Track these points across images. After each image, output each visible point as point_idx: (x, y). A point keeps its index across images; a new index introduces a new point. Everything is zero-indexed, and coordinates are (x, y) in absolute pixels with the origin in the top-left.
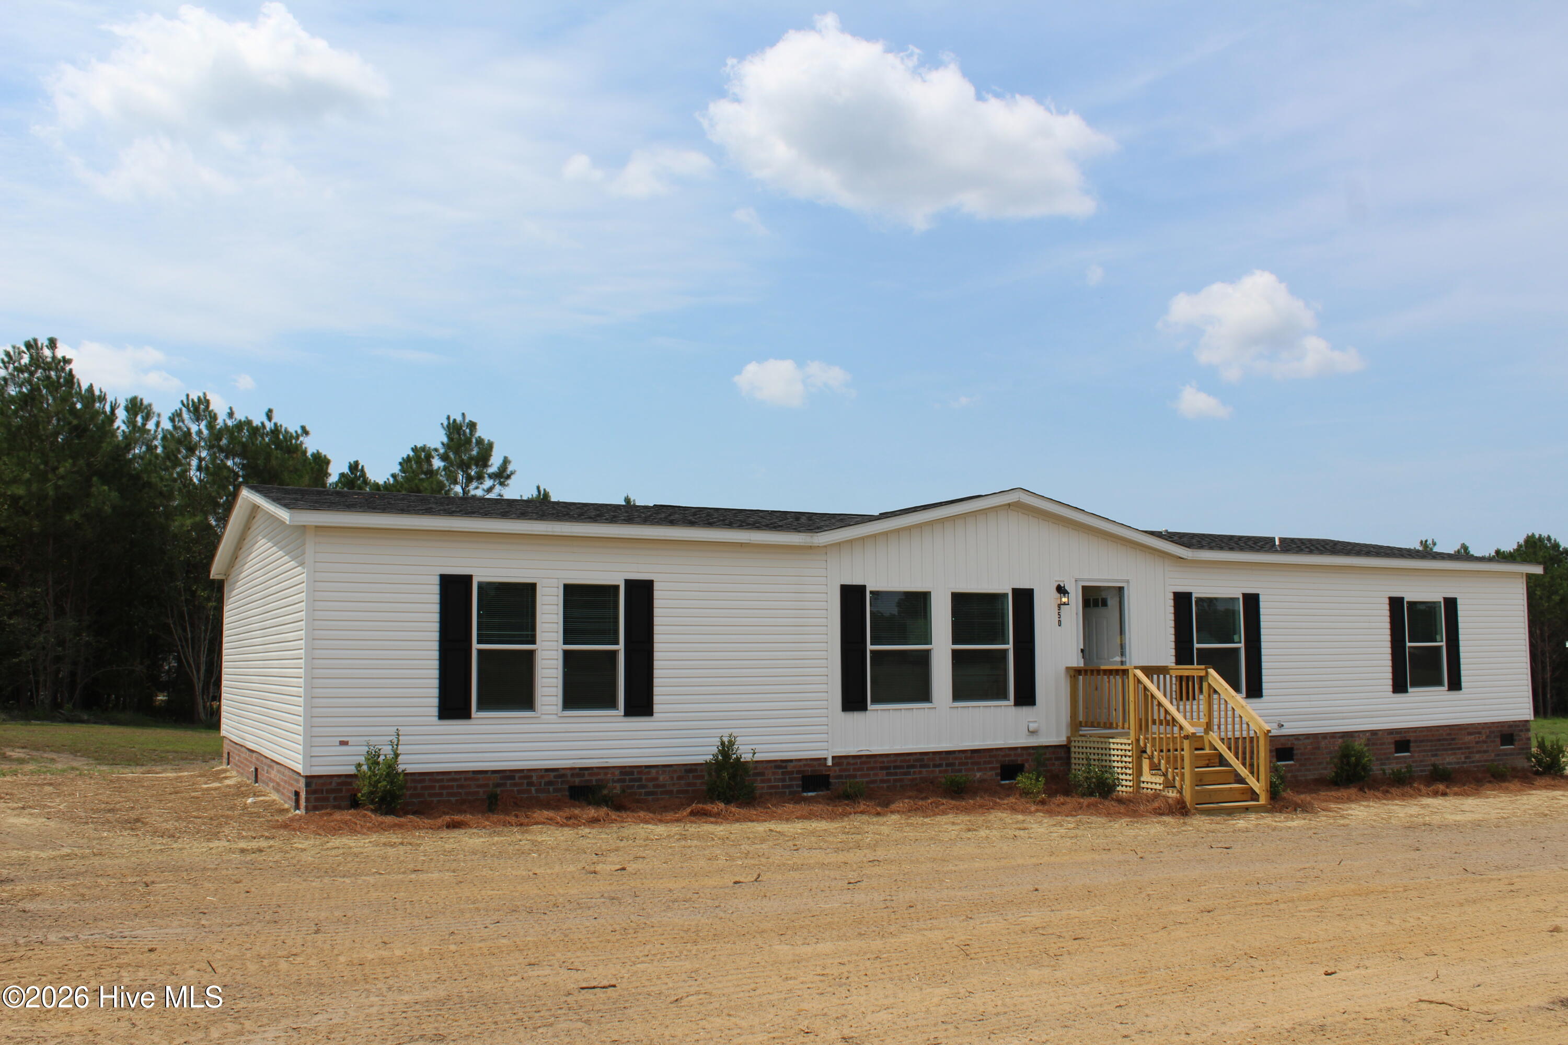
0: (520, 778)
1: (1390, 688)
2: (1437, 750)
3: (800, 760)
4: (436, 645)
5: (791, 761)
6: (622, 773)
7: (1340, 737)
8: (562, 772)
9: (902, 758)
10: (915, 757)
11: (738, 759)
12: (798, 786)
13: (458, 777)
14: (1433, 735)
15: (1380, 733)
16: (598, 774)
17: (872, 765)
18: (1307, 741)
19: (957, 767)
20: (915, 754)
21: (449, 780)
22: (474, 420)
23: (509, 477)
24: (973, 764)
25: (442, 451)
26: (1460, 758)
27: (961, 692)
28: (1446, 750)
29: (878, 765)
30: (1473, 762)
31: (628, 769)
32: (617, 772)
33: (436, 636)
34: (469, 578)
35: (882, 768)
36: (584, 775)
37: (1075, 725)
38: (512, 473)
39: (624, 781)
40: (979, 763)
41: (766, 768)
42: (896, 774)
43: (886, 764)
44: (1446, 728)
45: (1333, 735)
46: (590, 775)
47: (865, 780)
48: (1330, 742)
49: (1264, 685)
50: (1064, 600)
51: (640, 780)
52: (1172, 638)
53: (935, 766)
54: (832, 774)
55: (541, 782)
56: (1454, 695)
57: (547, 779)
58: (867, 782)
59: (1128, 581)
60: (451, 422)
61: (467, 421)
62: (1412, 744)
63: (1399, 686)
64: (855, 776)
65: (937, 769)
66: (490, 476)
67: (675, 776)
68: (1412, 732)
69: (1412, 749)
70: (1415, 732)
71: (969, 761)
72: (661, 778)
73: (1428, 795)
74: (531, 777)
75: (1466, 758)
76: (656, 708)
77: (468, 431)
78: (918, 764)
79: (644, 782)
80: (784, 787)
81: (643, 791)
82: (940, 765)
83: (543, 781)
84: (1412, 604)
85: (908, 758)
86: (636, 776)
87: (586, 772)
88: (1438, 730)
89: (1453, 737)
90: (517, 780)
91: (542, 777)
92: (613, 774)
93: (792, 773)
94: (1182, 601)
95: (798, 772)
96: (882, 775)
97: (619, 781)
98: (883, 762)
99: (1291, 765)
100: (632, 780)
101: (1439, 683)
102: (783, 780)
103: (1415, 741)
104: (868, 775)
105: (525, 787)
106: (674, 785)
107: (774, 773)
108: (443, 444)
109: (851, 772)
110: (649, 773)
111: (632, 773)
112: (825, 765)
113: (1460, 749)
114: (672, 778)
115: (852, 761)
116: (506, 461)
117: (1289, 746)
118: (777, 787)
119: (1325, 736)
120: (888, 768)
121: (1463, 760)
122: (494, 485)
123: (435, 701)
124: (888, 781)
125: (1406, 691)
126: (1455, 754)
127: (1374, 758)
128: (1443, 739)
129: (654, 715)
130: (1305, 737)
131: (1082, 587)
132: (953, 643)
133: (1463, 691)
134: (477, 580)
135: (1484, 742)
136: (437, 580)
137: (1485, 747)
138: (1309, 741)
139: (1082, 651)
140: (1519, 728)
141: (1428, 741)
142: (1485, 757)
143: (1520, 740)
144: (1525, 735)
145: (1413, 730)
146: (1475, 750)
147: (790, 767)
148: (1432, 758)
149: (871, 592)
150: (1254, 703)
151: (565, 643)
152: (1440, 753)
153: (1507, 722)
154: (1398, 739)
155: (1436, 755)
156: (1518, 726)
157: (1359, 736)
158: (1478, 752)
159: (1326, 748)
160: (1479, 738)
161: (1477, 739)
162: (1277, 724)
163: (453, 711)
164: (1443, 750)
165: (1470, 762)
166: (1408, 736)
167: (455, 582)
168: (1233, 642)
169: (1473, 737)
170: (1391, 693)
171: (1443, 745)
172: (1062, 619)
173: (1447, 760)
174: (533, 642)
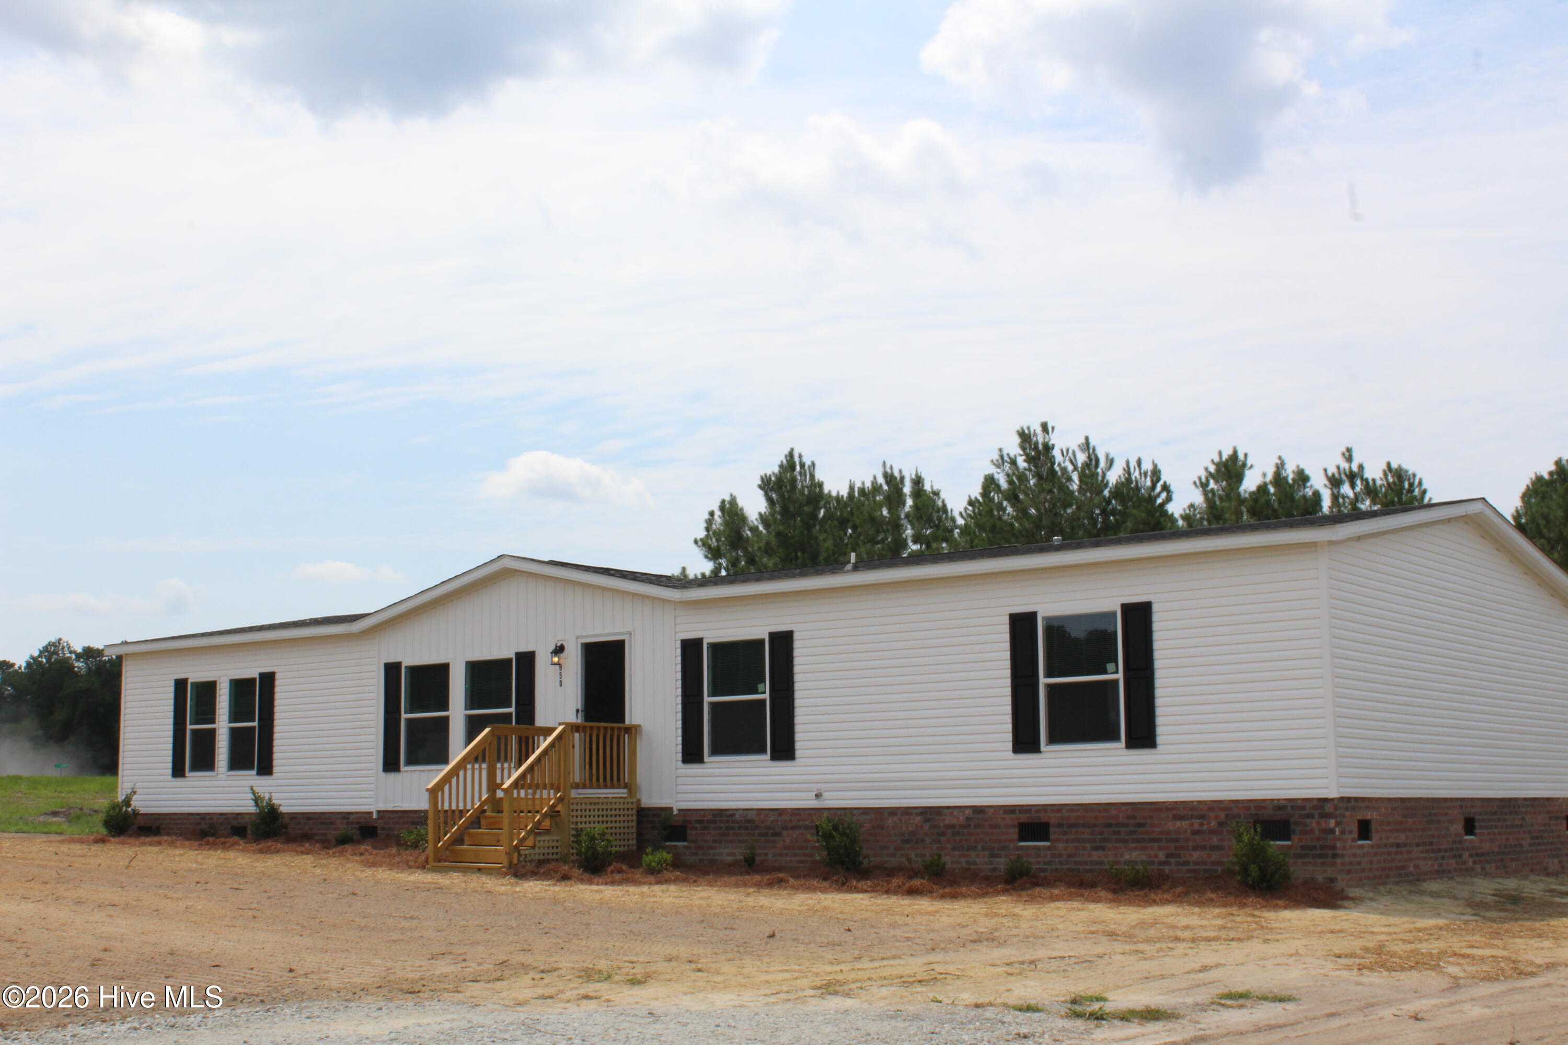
0: (208, 819)
1: (1010, 745)
2: (1105, 840)
3: (357, 813)
4: (172, 727)
5: (352, 814)
7: (921, 814)
8: (228, 816)
12: (355, 835)
14: (1096, 818)
15: (992, 810)
17: (404, 820)
18: (865, 817)
26: (1156, 856)
28: (1125, 841)
29: (408, 820)
30: (1186, 863)
33: (172, 721)
36: (238, 819)
41: (337, 819)
44: (1124, 808)
45: (907, 811)
49: (796, 745)
52: (679, 692)
54: (378, 826)
55: (217, 823)
56: (1141, 755)
57: (220, 821)
59: (630, 633)
62: (1051, 830)
63: (1026, 743)
64: (393, 830)
68: (1052, 811)
69: (1052, 837)
70: (1059, 811)
74: (213, 818)
75: (1168, 856)
76: (275, 769)
84: (1053, 622)
87: (239, 816)
88: (1107, 810)
89: (1139, 821)
91: (218, 818)
93: (352, 823)
94: (691, 649)
95: (358, 823)
101: (1110, 737)
102: (347, 830)
103: (1060, 825)
109: (391, 826)
112: (372, 818)
113: (1153, 840)
115: (392, 816)
119: (893, 811)
123: (170, 765)
125: (1039, 751)
126: (1144, 848)
127: (979, 847)
128: (1118, 825)
129: (275, 775)
130: (860, 811)
131: (582, 644)
132: (466, 709)
133: (1161, 748)
134: (190, 681)
135: (1212, 832)
136: (172, 683)
137: (1215, 840)
138: (868, 817)
139: (578, 711)
140: (1304, 812)
141: (1084, 825)
142: (1215, 856)
143: (1303, 832)
144: (1318, 823)
145: (1054, 808)
146: (1191, 844)
147: (352, 817)
148: (1095, 853)
149: (406, 667)
150: (783, 767)
151: (230, 722)
152: (1110, 845)
153: (1272, 800)
154: (1026, 821)
155: (1103, 848)
156: (1303, 808)
157: (952, 814)
158: (1195, 848)
159: (893, 827)
160: (1201, 825)
161: (1196, 827)
162: (814, 794)
163: (178, 771)
164: (1117, 841)
165: (1177, 864)
166: (1044, 818)
167: (180, 685)
168: (756, 692)
169: (1187, 822)
170: (1011, 753)
171: (1118, 833)
172: (563, 679)
173: (1127, 857)
174: (213, 723)
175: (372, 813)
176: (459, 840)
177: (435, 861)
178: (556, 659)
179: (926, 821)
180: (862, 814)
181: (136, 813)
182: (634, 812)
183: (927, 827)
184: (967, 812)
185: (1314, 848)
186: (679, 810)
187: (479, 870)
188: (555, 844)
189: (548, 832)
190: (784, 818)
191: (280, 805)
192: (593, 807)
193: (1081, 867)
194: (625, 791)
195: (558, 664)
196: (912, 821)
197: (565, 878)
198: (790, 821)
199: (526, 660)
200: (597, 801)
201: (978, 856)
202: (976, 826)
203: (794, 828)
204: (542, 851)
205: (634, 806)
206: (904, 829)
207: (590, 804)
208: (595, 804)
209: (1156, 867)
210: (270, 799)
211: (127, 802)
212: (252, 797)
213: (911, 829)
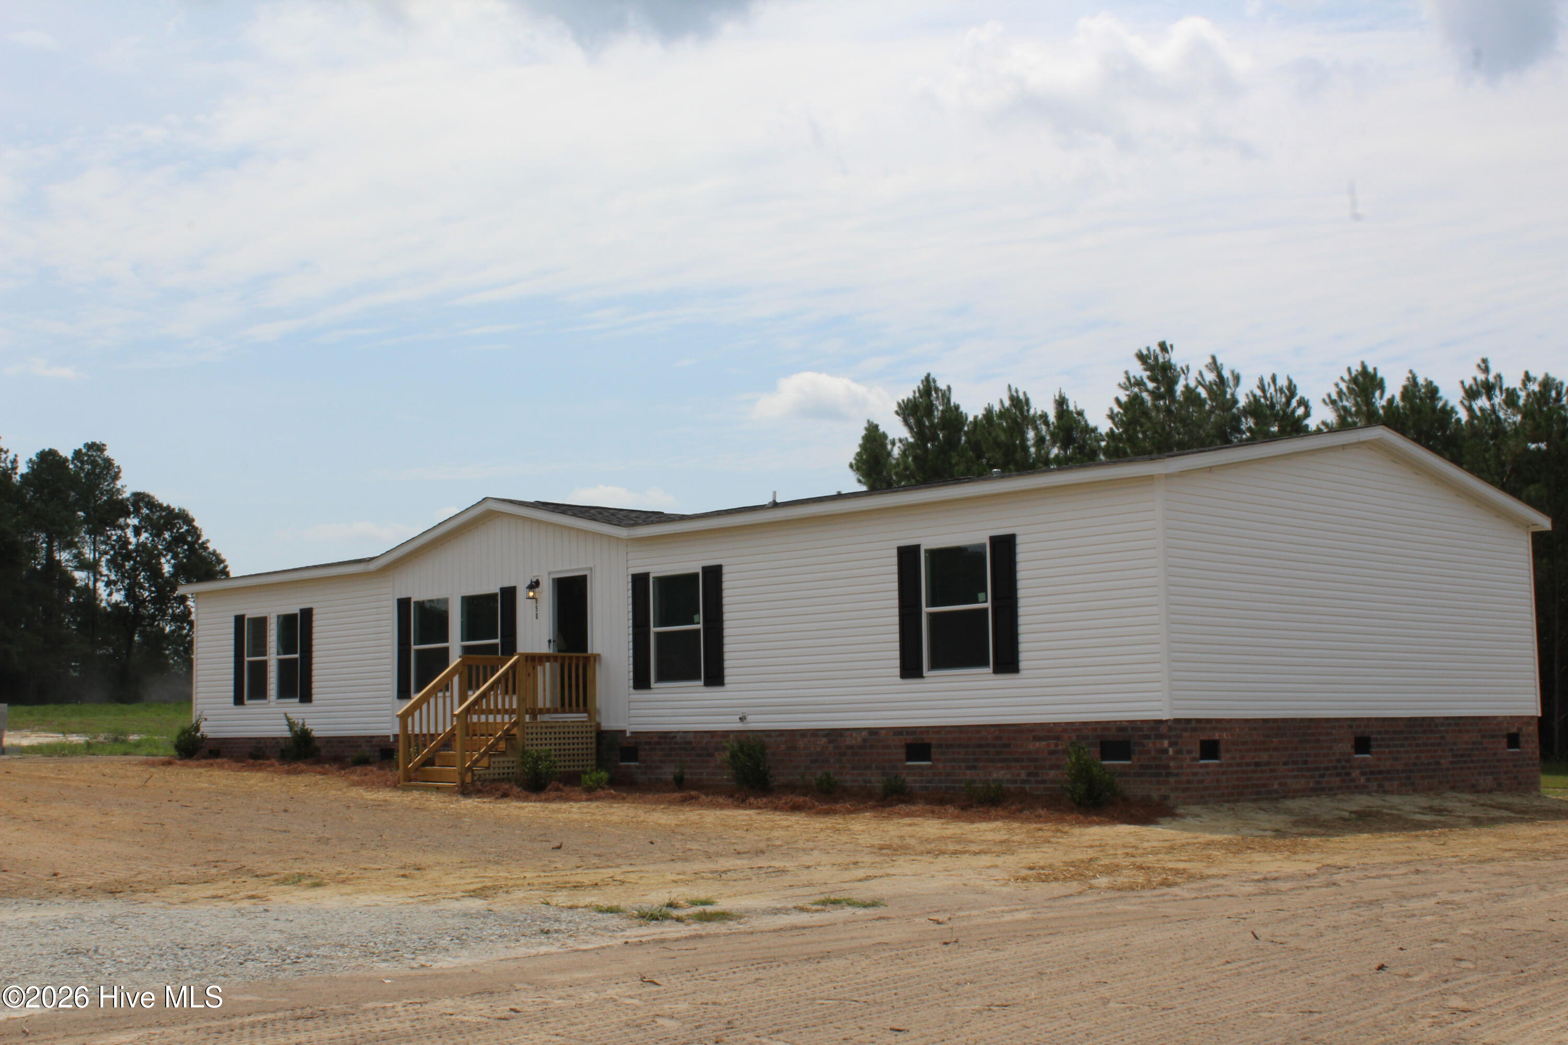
1: (897, 671)
2: (977, 760)
3: (378, 737)
4: (234, 659)
5: (374, 738)
7: (826, 735)
12: (377, 757)
14: (970, 739)
15: (884, 732)
26: (1019, 775)
28: (993, 761)
30: (1044, 782)
33: (233, 653)
34: (244, 617)
41: (362, 742)
44: (992, 729)
45: (815, 733)
48: (810, 741)
49: (724, 671)
52: (630, 623)
56: (1006, 680)
59: (591, 569)
62: (933, 750)
63: (911, 668)
68: (933, 732)
69: (933, 757)
70: (939, 732)
75: (1029, 774)
76: (314, 697)
80: (370, 756)
84: (934, 553)
88: (978, 732)
89: (1004, 741)
93: (374, 746)
94: (639, 582)
95: (379, 746)
101: (981, 663)
103: (940, 746)
107: (366, 746)
112: (390, 741)
113: (1017, 760)
119: (803, 733)
123: (233, 694)
125: (922, 675)
127: (874, 766)
128: (987, 746)
129: (312, 702)
130: (778, 733)
131: (554, 580)
132: (462, 640)
133: (1023, 673)
134: (247, 617)
136: (233, 619)
138: (783, 739)
139: (550, 641)
140: (1141, 733)
141: (960, 746)
143: (1141, 752)
144: (1154, 744)
145: (935, 730)
146: (1048, 763)
147: (374, 741)
148: (968, 772)
149: (415, 602)
150: (714, 694)
151: (278, 654)
152: (981, 764)
153: (1115, 722)
154: (912, 742)
155: (975, 767)
156: (1141, 729)
157: (851, 735)
158: (1052, 767)
159: (804, 748)
160: (1056, 745)
161: (1052, 747)
162: (738, 717)
163: (239, 700)
164: (987, 760)
165: (1037, 782)
166: (926, 739)
167: (239, 620)
168: (692, 623)
169: (1045, 743)
170: (899, 678)
171: (988, 753)
172: (538, 612)
173: (995, 775)
174: (265, 655)
175: (388, 737)
176: (429, 762)
177: (405, 780)
178: (531, 594)
179: (830, 742)
180: (779, 735)
181: (203, 738)
182: (594, 734)
183: (831, 747)
184: (864, 733)
185: (1150, 767)
186: (633, 733)
187: (438, 788)
188: (510, 765)
189: (503, 753)
191: (311, 730)
192: (549, 730)
193: (957, 785)
194: (586, 715)
195: (533, 598)
196: (819, 743)
197: (505, 795)
199: (509, 594)
200: (553, 725)
201: (872, 774)
202: (871, 747)
204: (497, 771)
205: (593, 729)
206: (812, 749)
207: (547, 727)
208: (551, 727)
209: (1018, 785)
210: (303, 725)
211: (197, 729)
212: (285, 722)
213: (818, 749)
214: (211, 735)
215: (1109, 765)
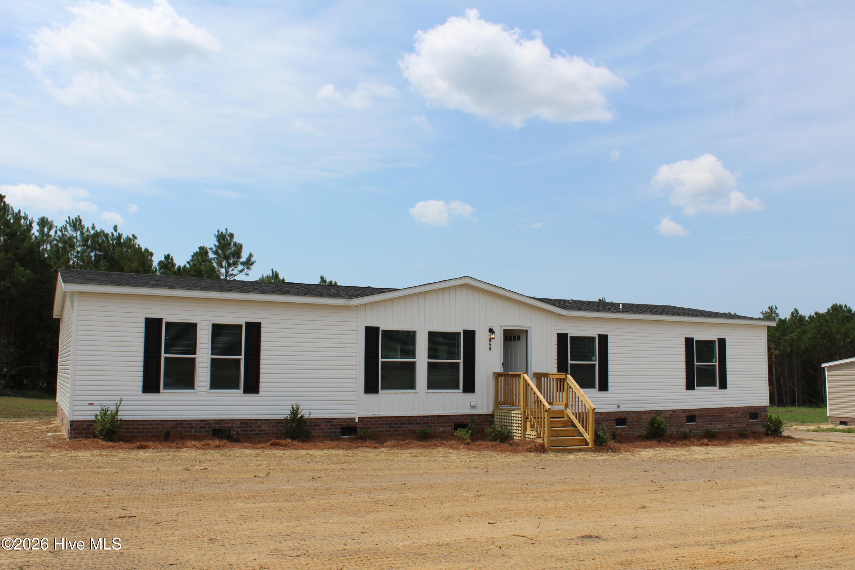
0: (186, 424)
1: (685, 387)
2: (711, 421)
3: (341, 419)
4: (142, 354)
5: (335, 419)
6: (241, 423)
7: (655, 413)
8: (209, 422)
9: (398, 419)
10: (405, 418)
11: (302, 417)
12: (339, 432)
13: (152, 423)
14: (709, 413)
15: (678, 411)
16: (229, 423)
17: (381, 422)
18: (634, 415)
19: (429, 425)
20: (406, 417)
21: (147, 425)
22: (232, 232)
23: (252, 264)
24: (438, 423)
25: (214, 249)
26: (725, 426)
27: (432, 385)
28: (717, 421)
29: (385, 422)
30: (733, 428)
31: (245, 421)
32: (239, 422)
33: (142, 349)
34: (161, 320)
35: (386, 424)
36: (221, 424)
37: (497, 404)
38: (254, 262)
39: (242, 427)
40: (442, 423)
41: (321, 422)
42: (394, 427)
43: (389, 422)
44: (717, 409)
46: (224, 424)
47: (377, 430)
48: (648, 416)
49: (609, 384)
50: (493, 336)
51: (251, 427)
52: (556, 358)
53: (416, 423)
54: (358, 426)
55: (197, 427)
56: (723, 391)
57: (200, 425)
58: (378, 431)
59: (531, 327)
60: (220, 233)
61: (228, 233)
62: (696, 418)
63: (690, 386)
64: (371, 428)
65: (418, 425)
66: (242, 263)
67: (271, 425)
68: (697, 411)
69: (696, 421)
70: (699, 411)
71: (437, 421)
72: (263, 426)
73: (697, 445)
74: (192, 424)
75: (729, 426)
76: (261, 389)
77: (229, 238)
78: (407, 422)
79: (253, 428)
80: (331, 432)
81: (253, 432)
82: (420, 423)
83: (198, 427)
84: (698, 342)
85: (401, 419)
86: (249, 425)
87: (222, 422)
88: (712, 411)
89: (721, 414)
90: (184, 426)
91: (198, 424)
92: (237, 423)
93: (336, 425)
94: (562, 338)
95: (339, 425)
96: (386, 427)
97: (240, 427)
98: (387, 421)
99: (625, 428)
100: (246, 427)
101: (714, 385)
102: (331, 429)
103: (699, 416)
104: (379, 428)
105: (188, 429)
106: (270, 430)
107: (326, 425)
108: (215, 245)
109: (369, 426)
110: (256, 423)
111: (247, 423)
112: (354, 422)
113: (725, 421)
114: (269, 427)
115: (370, 420)
116: (251, 256)
117: (624, 417)
118: (327, 432)
119: (645, 412)
120: (390, 424)
121: (727, 427)
122: (244, 269)
123: (141, 383)
124: (390, 431)
125: (694, 389)
126: (722, 424)
127: (674, 425)
128: (716, 416)
129: (260, 393)
131: (503, 330)
132: (429, 358)
133: (728, 389)
134: (164, 321)
135: (740, 417)
136: (143, 321)
137: (740, 420)
138: (636, 415)
139: (501, 364)
141: (706, 416)
142: (740, 425)
143: (761, 417)
144: (764, 414)
146: (734, 422)
147: (335, 422)
148: (709, 426)
149: (382, 331)
150: (603, 394)
151: (212, 354)
153: (754, 407)
154: (689, 415)
155: (711, 424)
156: (760, 409)
158: (736, 423)
159: (645, 419)
160: (737, 415)
161: (736, 416)
162: (616, 406)
163: (150, 389)
164: (715, 421)
166: (694, 413)
167: (153, 322)
168: (592, 361)
170: (685, 390)
171: (715, 418)
172: (491, 347)
173: (718, 427)
174: (195, 354)
175: (355, 418)
180: (633, 414)
185: (763, 422)
190: (603, 416)
198: (605, 417)
199: (470, 335)
201: (674, 429)
202: (674, 417)
203: (607, 420)
209: (725, 430)
214: (125, 418)
215: (751, 421)
